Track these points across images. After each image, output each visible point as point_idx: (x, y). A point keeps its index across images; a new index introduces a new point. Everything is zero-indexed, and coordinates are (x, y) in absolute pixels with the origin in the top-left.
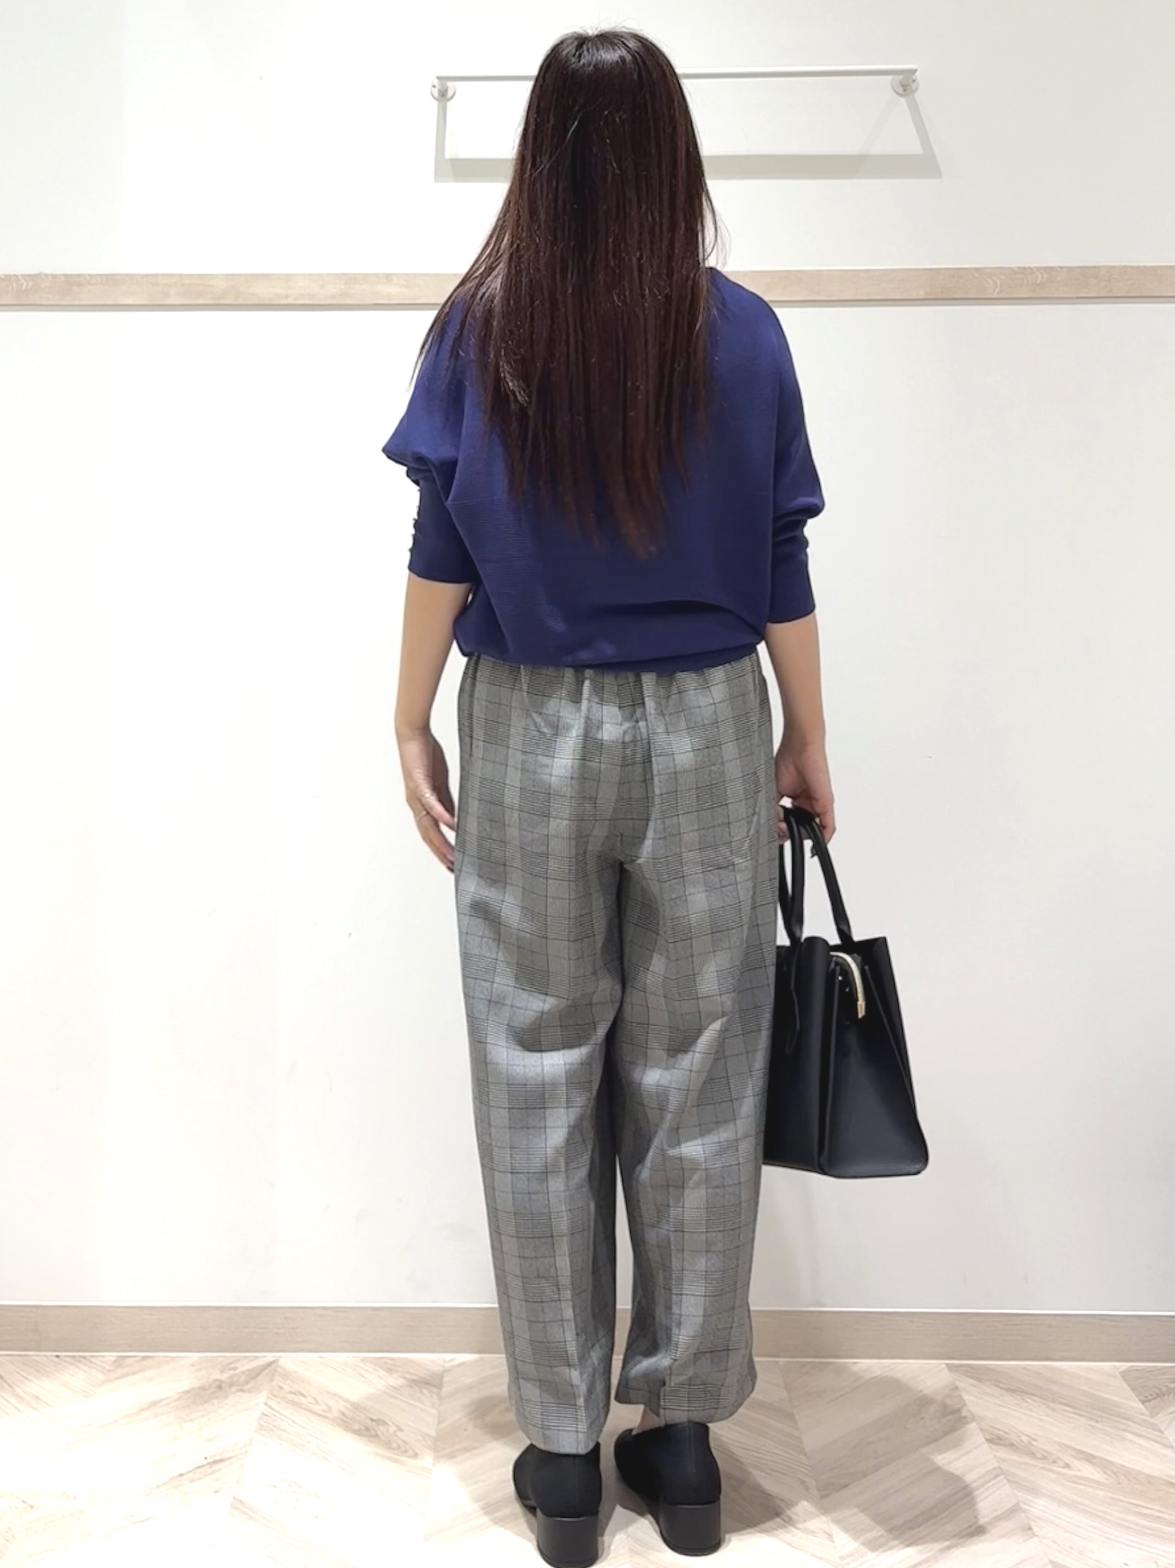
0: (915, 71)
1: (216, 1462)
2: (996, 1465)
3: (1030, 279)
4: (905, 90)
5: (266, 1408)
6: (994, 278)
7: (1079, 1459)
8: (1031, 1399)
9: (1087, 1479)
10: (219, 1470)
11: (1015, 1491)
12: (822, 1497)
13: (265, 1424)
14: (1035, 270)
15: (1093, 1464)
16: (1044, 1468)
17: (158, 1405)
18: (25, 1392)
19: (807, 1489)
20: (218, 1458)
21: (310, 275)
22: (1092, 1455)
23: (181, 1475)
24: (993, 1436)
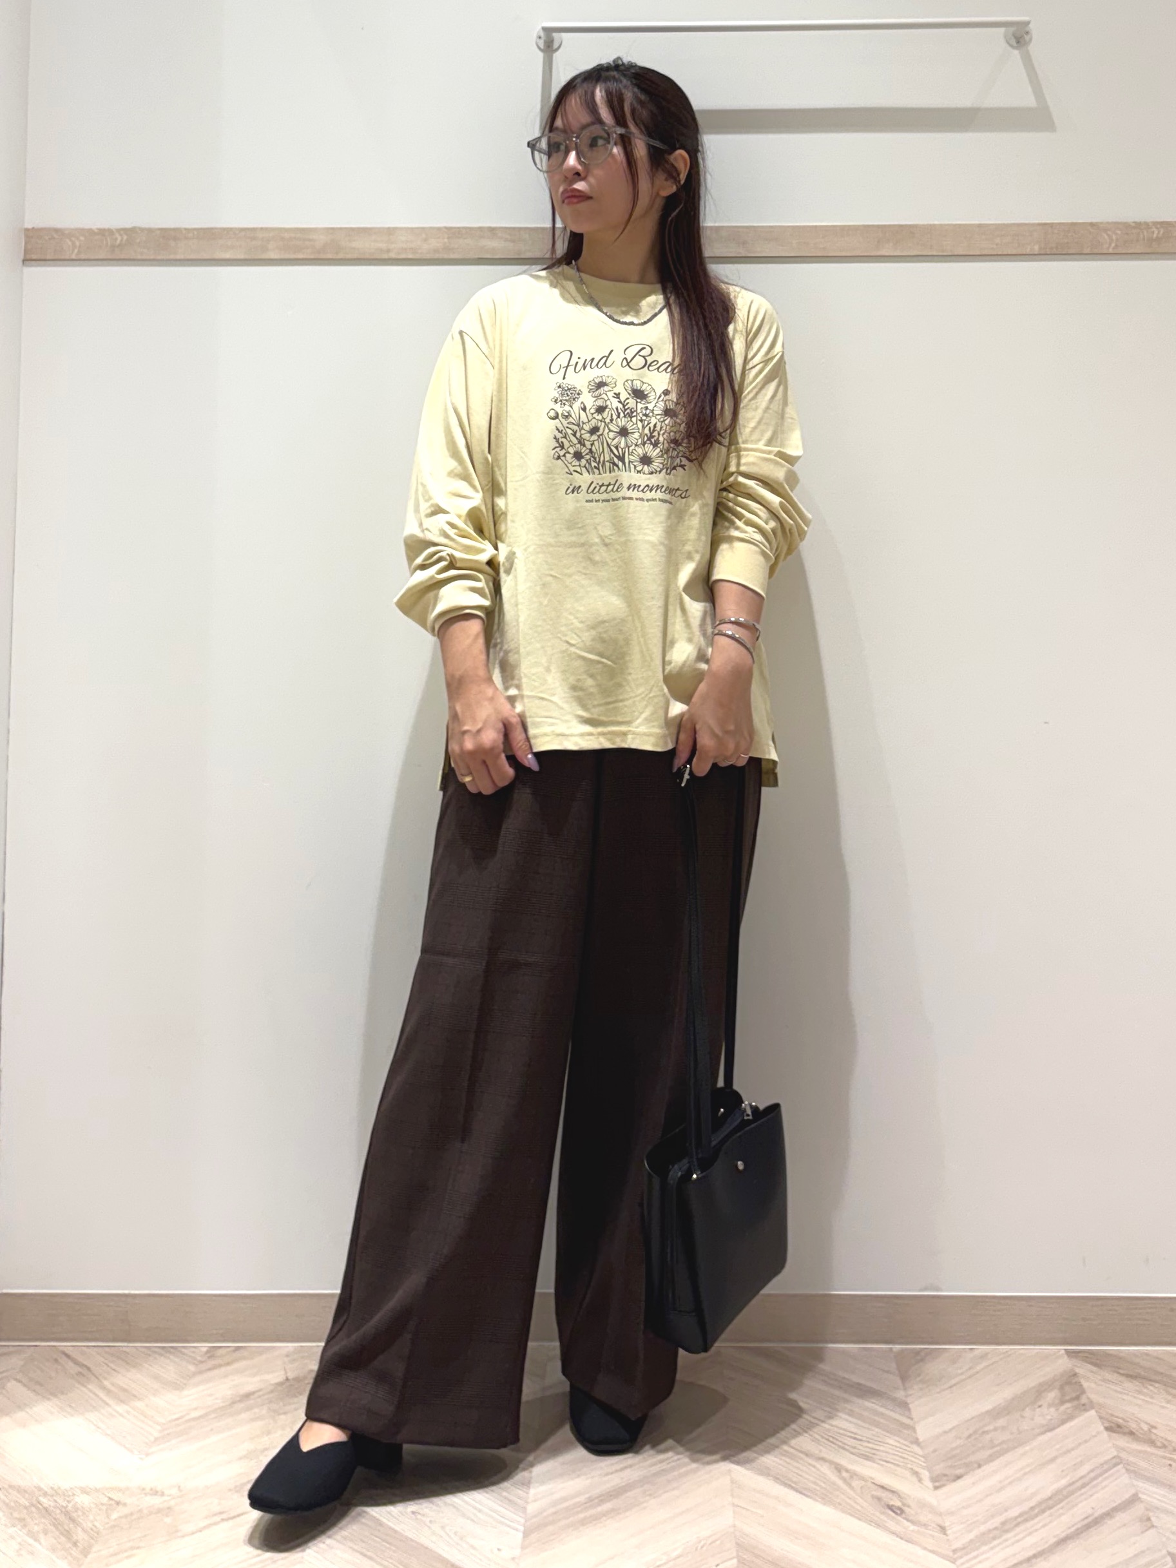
0: (1028, 23)
2: (1115, 1453)
3: (1145, 233)
4: (1018, 42)
6: (1109, 232)
8: (1151, 1385)
11: (1134, 1481)
12: (936, 1488)
14: (1150, 224)
17: (252, 1397)
18: (113, 1384)
19: (920, 1480)
21: (412, 229)
24: (1112, 1425)
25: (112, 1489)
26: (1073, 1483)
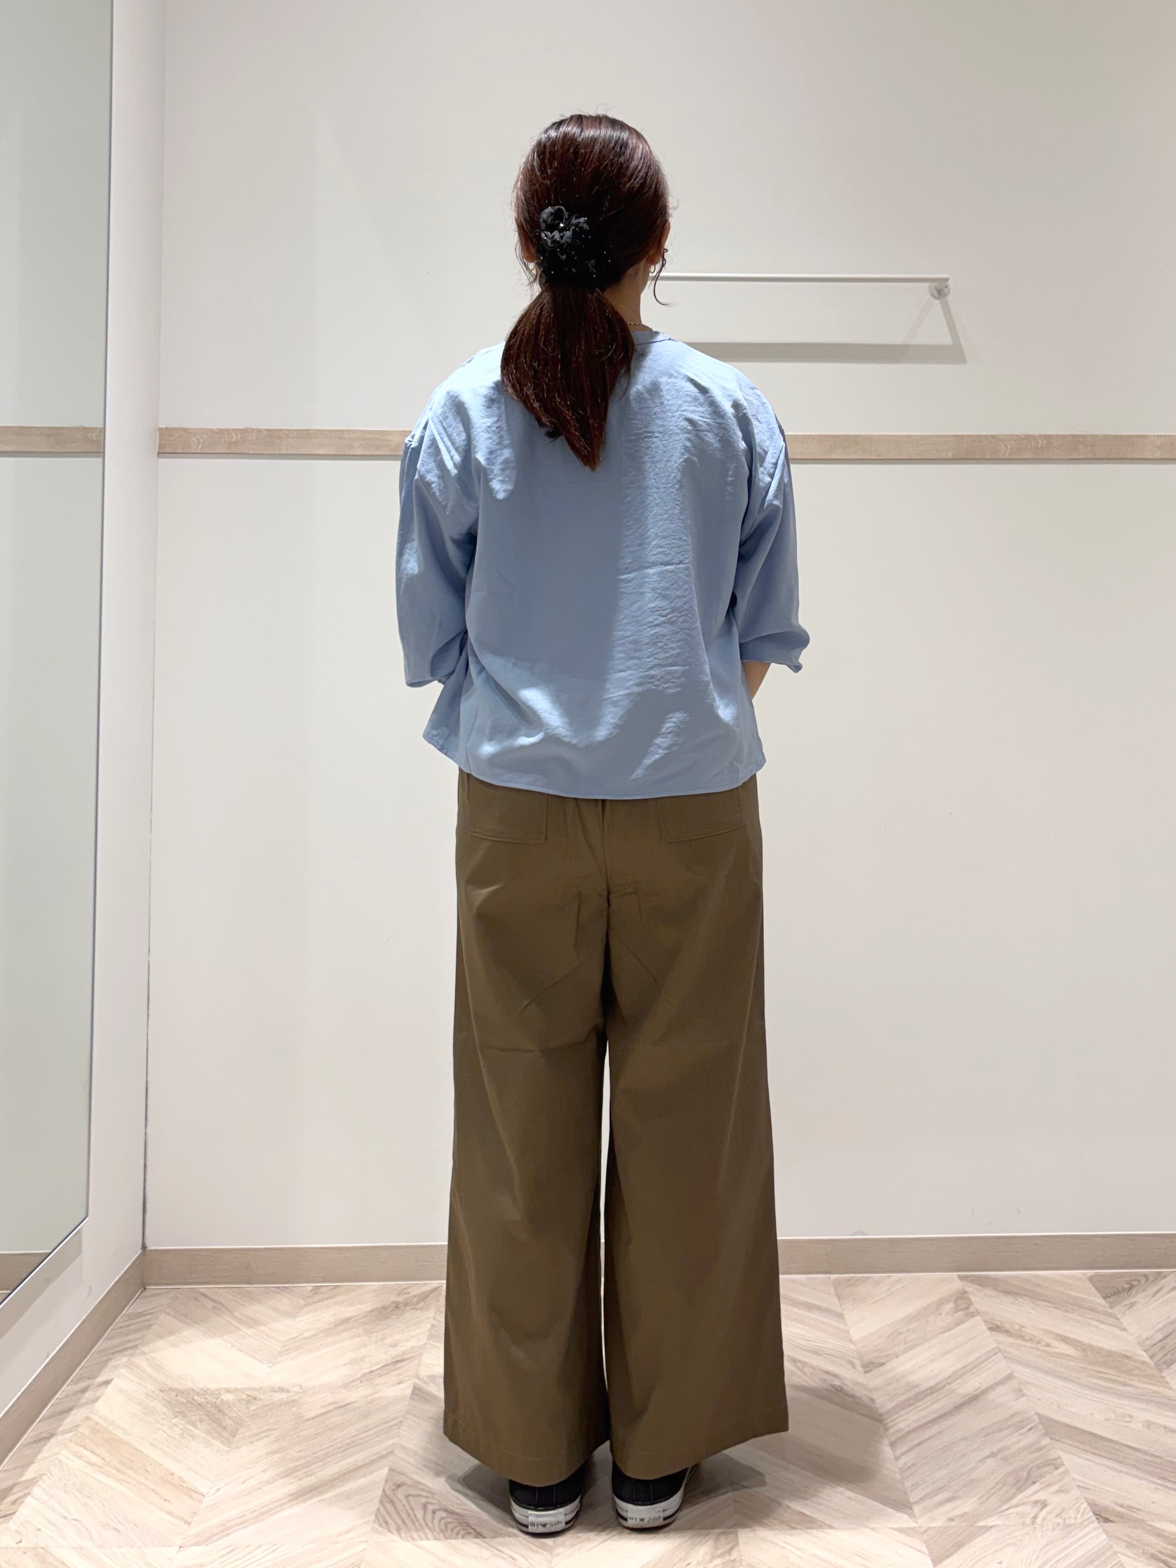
0: (948, 280)
1: (397, 1362)
2: (995, 1345)
5: (437, 1322)
7: (1057, 1340)
8: (1020, 1298)
9: (1063, 1354)
10: (400, 1367)
11: (1009, 1364)
12: (866, 1372)
13: (435, 1333)
15: (1067, 1343)
16: (1032, 1348)
17: (350, 1321)
19: (854, 1367)
20: (399, 1358)
22: (1068, 1338)
23: (371, 1372)
24: (992, 1326)
25: (249, 1389)
26: (966, 1366)
